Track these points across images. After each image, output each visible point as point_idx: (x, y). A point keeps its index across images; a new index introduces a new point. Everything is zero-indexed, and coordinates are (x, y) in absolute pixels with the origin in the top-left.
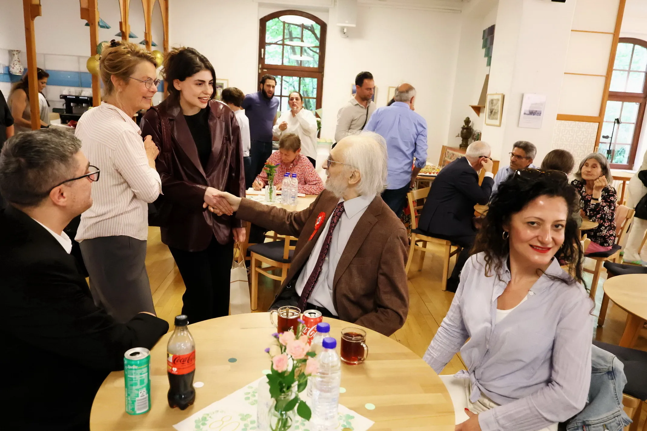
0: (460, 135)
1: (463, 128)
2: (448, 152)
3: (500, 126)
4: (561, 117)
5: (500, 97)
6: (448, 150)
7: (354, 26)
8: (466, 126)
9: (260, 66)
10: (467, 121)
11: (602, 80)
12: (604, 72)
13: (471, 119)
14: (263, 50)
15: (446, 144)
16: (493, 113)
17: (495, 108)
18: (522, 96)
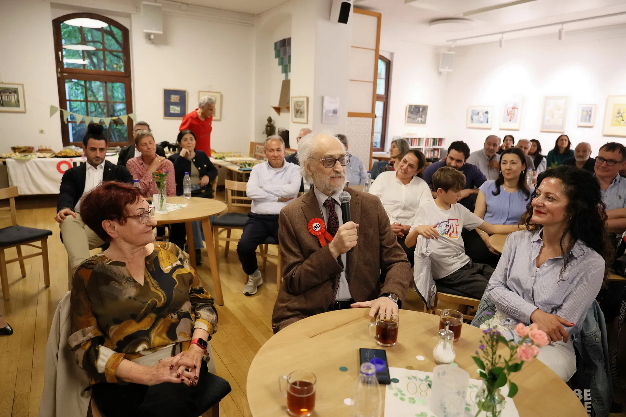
0: (265, 132)
1: (267, 126)
2: (258, 148)
3: (307, 123)
4: (351, 115)
5: (305, 100)
6: (257, 146)
7: (161, 32)
8: (269, 124)
9: (59, 70)
10: (270, 120)
11: (371, 85)
12: (372, 79)
13: (273, 118)
14: (60, 53)
15: (253, 140)
16: (299, 112)
17: (301, 108)
18: (323, 99)
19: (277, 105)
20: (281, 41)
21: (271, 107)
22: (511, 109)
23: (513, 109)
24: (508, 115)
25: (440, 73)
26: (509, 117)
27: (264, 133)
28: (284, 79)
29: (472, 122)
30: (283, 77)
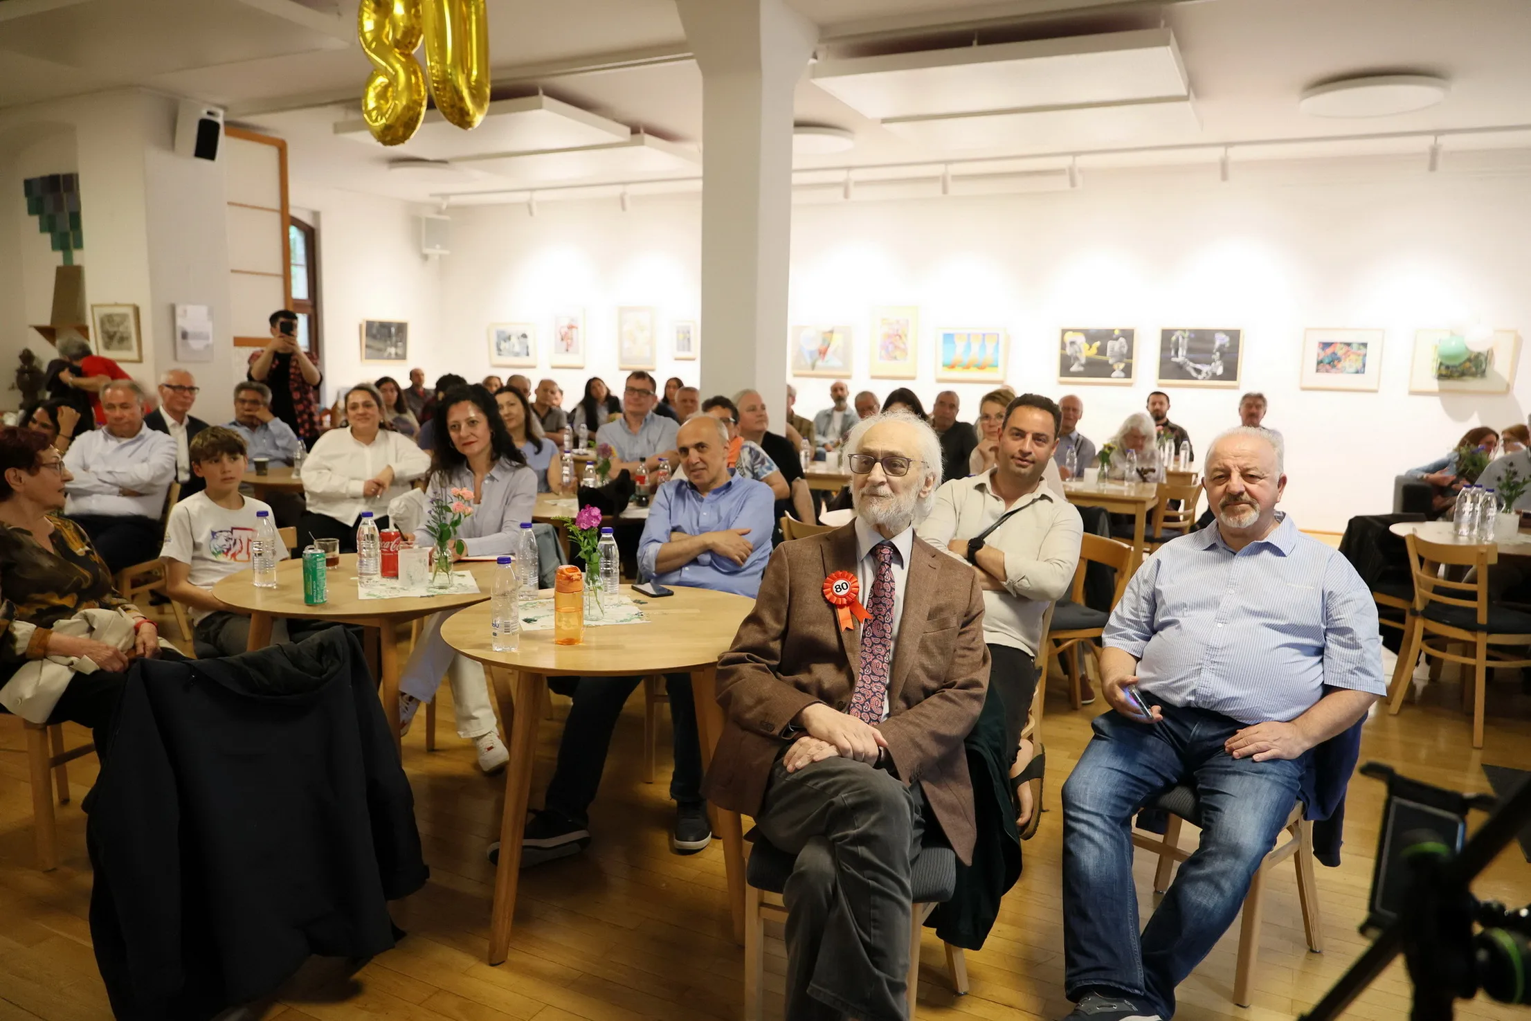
0: (16, 385)
1: (21, 372)
3: (140, 361)
4: (240, 341)
5: (130, 311)
8: (26, 367)
11: (278, 282)
12: (277, 268)
13: (35, 352)
16: (116, 338)
17: (121, 329)
18: (173, 309)
19: (46, 321)
20: (43, 178)
21: (31, 326)
22: (566, 329)
23: (569, 328)
24: (562, 339)
26: (564, 343)
27: (13, 388)
28: (60, 262)
29: (499, 355)
30: (58, 258)
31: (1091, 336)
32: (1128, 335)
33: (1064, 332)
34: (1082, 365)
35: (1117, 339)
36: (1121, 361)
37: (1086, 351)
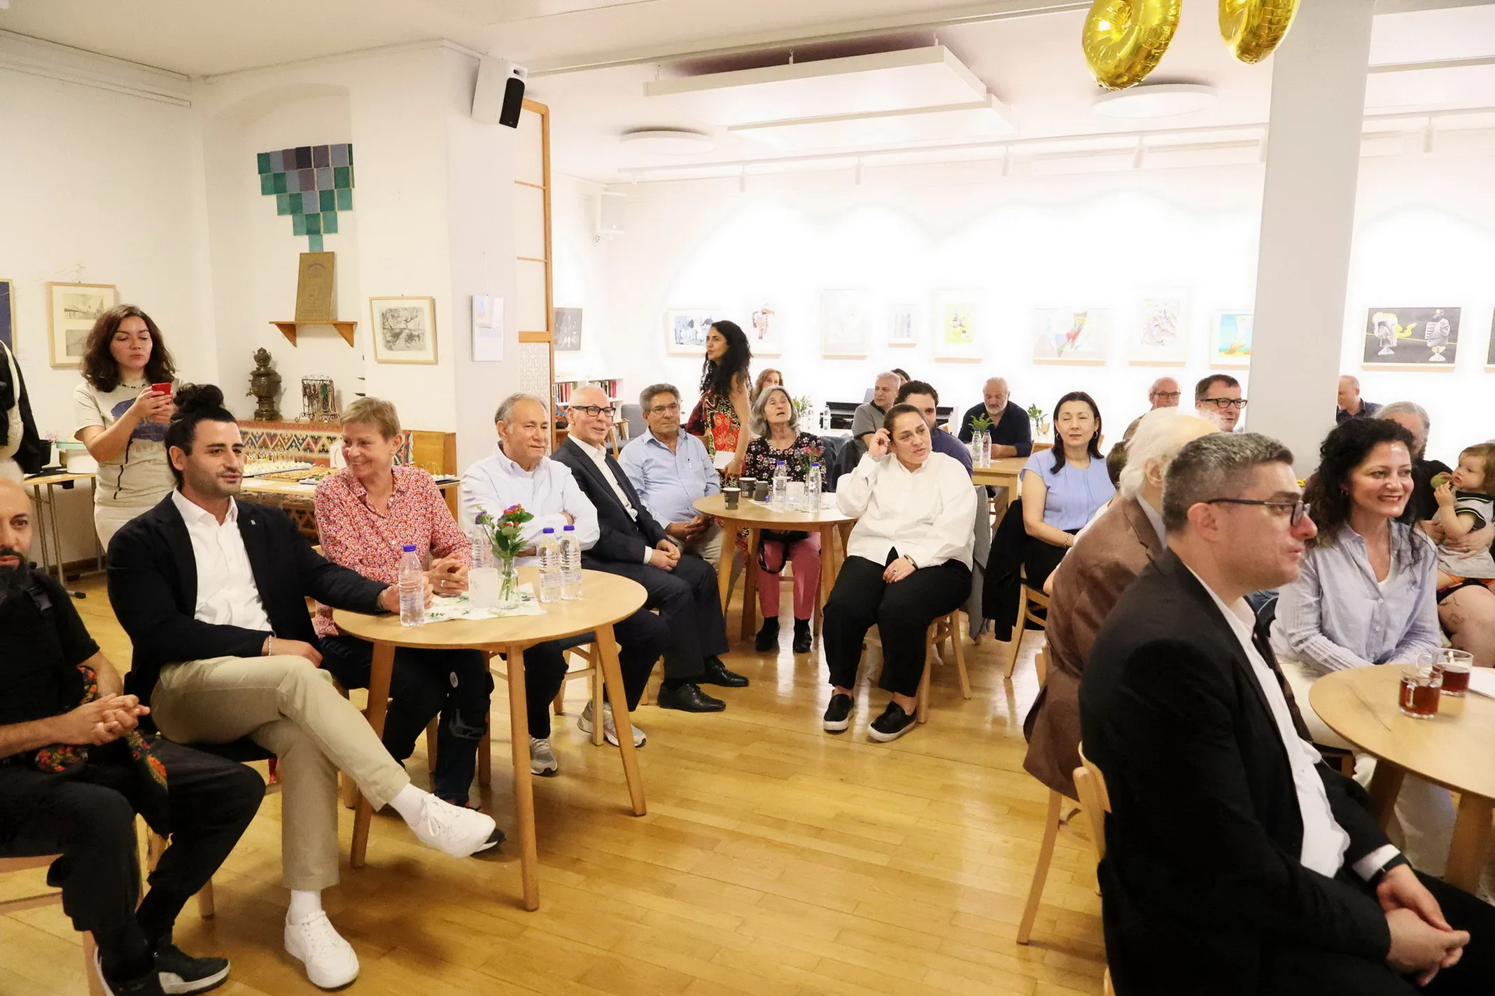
0: (252, 390)
3: (436, 362)
4: (523, 337)
8: (261, 369)
10: (263, 358)
11: (542, 264)
12: (542, 254)
13: (272, 352)
16: (403, 336)
17: (411, 325)
18: (471, 301)
19: (290, 318)
22: (760, 314)
23: (764, 313)
25: (597, 238)
28: (305, 249)
29: (676, 341)
31: (1404, 315)
32: (1453, 315)
33: (1372, 312)
34: (1392, 349)
35: (1437, 320)
36: (1440, 344)
37: (1397, 333)
